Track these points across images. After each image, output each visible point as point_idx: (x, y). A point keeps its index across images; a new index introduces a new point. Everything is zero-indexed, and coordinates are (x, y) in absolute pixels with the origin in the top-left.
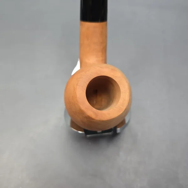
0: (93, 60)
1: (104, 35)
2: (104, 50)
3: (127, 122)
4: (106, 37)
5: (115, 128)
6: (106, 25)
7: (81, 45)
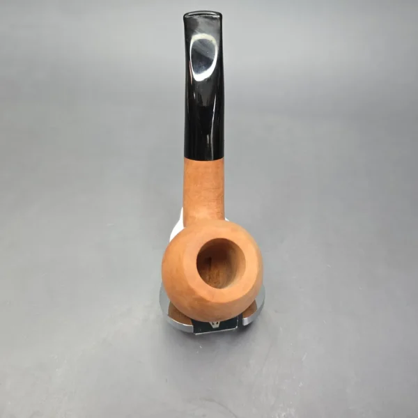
0: (203, 213)
1: (220, 177)
2: (220, 198)
3: (258, 306)
4: (223, 179)
5: (241, 317)
6: (223, 162)
7: (185, 192)
